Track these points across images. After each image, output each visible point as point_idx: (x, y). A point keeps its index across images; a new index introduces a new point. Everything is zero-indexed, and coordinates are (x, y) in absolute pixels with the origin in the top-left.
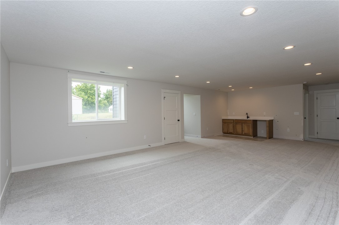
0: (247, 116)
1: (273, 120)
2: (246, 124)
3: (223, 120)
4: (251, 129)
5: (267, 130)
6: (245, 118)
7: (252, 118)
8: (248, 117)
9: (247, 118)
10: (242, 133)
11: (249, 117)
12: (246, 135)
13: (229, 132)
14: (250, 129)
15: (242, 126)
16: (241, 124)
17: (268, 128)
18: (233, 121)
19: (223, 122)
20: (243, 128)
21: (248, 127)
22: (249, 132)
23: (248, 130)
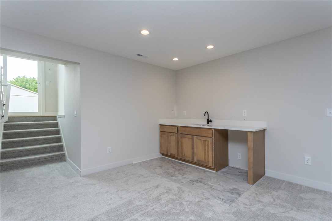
0: (208, 119)
1: (264, 130)
2: (201, 138)
3: (161, 125)
4: (210, 152)
5: (249, 159)
6: (202, 123)
7: (217, 124)
8: (209, 121)
9: (208, 123)
10: (193, 159)
11: (211, 121)
12: (199, 164)
13: (169, 154)
14: (208, 152)
15: (193, 142)
16: (190, 137)
17: (251, 154)
18: (176, 131)
19: (160, 131)
20: (195, 146)
21: (205, 147)
22: (206, 158)
23: (205, 153)
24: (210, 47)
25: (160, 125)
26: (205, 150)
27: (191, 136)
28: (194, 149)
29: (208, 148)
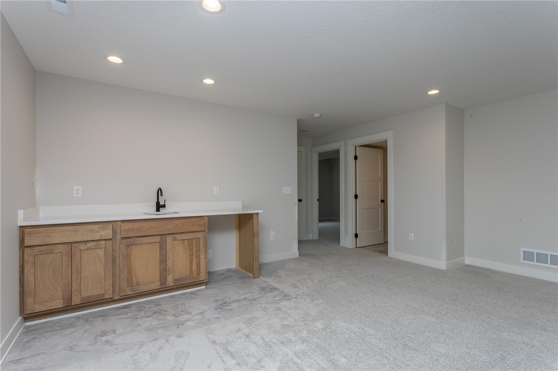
0: (158, 203)
2: (179, 237)
8: (159, 207)
10: (164, 281)
11: (164, 206)
12: (180, 284)
13: (76, 302)
15: (163, 248)
16: (157, 239)
17: (257, 241)
20: (169, 255)
21: (191, 250)
22: (193, 270)
23: (191, 262)
24: (209, 81)
25: (20, 227)
26: (192, 256)
27: (159, 237)
28: (166, 261)
29: (198, 251)
